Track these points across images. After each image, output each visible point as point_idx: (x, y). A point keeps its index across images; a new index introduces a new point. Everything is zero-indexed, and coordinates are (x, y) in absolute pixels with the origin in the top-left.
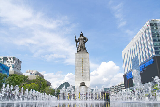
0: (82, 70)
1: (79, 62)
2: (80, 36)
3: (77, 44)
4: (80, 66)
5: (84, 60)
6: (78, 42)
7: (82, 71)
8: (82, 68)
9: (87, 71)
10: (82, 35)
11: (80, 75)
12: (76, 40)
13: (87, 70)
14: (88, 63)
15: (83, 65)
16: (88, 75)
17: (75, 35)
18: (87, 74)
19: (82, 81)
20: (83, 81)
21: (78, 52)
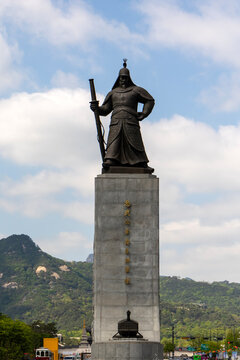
0: (123, 258)
1: (112, 220)
2: (117, 85)
3: (99, 124)
4: (117, 240)
5: (133, 210)
6: (105, 113)
7: (123, 263)
8: (123, 249)
9: (146, 264)
10: (124, 80)
11: (118, 281)
12: (94, 105)
13: (147, 257)
14: (154, 226)
15: (128, 234)
16: (152, 280)
17: (91, 81)
18: (149, 277)
19: (126, 317)
20: (129, 313)
21: (106, 169)
